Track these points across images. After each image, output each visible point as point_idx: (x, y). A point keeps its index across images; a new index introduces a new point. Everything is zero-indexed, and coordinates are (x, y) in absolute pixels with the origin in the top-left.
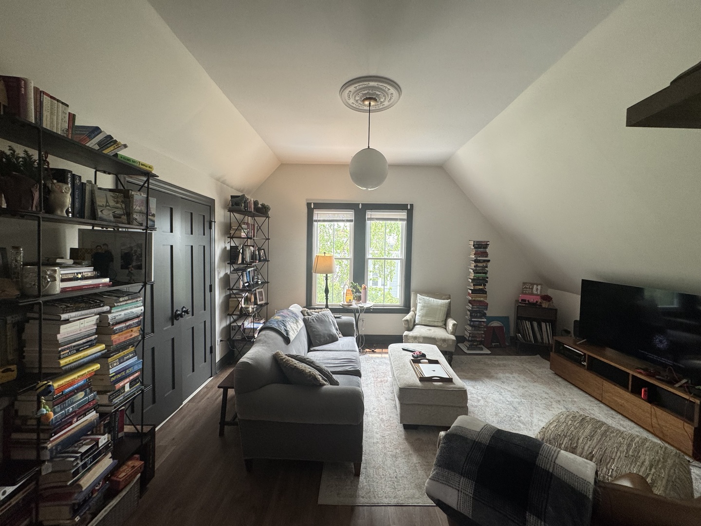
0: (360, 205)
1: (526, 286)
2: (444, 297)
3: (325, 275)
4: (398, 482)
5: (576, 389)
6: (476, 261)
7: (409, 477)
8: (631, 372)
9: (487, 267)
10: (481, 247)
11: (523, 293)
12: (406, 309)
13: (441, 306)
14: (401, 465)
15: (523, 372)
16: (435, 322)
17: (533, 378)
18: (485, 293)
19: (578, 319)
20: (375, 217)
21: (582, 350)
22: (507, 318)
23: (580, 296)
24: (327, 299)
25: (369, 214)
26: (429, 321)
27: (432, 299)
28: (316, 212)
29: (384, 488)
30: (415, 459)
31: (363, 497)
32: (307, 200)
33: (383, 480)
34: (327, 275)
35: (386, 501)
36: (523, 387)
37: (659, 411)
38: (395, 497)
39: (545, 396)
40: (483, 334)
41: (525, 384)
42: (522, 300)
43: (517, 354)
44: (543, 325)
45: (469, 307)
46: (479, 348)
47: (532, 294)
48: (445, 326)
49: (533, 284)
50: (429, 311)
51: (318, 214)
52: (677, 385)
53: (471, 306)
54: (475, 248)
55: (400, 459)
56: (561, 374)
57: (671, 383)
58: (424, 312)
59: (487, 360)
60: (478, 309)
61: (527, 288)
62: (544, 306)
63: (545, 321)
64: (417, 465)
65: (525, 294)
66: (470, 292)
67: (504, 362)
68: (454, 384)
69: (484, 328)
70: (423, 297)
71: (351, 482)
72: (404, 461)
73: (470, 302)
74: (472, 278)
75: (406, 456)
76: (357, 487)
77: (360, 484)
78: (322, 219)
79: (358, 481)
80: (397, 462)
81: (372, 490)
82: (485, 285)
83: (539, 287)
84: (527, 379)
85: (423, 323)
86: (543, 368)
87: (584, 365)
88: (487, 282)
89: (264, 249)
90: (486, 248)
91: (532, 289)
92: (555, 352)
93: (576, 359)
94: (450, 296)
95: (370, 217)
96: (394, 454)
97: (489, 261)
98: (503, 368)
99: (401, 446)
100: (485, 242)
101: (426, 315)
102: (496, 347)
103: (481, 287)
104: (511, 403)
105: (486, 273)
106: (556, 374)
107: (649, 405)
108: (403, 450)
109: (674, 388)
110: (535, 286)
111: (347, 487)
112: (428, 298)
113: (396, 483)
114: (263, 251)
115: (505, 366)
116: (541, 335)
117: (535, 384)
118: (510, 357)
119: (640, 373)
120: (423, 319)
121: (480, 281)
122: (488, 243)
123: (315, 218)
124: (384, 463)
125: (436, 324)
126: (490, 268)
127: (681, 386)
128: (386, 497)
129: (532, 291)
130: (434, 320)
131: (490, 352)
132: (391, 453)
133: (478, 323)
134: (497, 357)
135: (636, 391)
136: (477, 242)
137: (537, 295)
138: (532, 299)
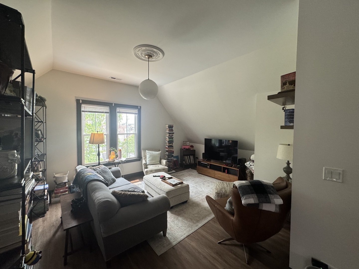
0: (113, 104)
1: (184, 143)
2: (157, 150)
3: (97, 145)
4: (181, 229)
5: (206, 176)
6: (169, 133)
7: (183, 225)
8: (222, 166)
9: (173, 136)
10: (171, 127)
11: (183, 145)
12: (139, 158)
13: (158, 155)
14: (177, 223)
15: (189, 175)
16: (156, 162)
17: (194, 177)
18: (173, 147)
19: (204, 152)
20: (121, 111)
21: (207, 162)
22: (178, 156)
23: (204, 145)
24: (99, 159)
25: (118, 110)
26: (154, 162)
27: (153, 152)
28: (83, 106)
29: (178, 234)
30: (180, 218)
31: (174, 242)
32: (75, 97)
33: (176, 231)
34: (99, 145)
35: (182, 238)
36: (193, 180)
37: (230, 175)
38: (184, 234)
39: (201, 181)
40: (172, 164)
41: (193, 179)
42: (184, 148)
43: (184, 170)
44: (191, 156)
45: (167, 153)
46: (171, 170)
47: (186, 145)
48: (160, 163)
49: (186, 142)
50: (153, 158)
51: (84, 107)
52: (233, 167)
53: (168, 153)
54: (169, 128)
55: (175, 221)
56: (201, 173)
57: (232, 166)
58: (151, 158)
59: (176, 174)
60: (171, 153)
61: (185, 143)
62: (191, 149)
63: (192, 155)
64: (182, 220)
65: (184, 146)
66: (167, 147)
67: (182, 174)
68: (184, 184)
69: (173, 161)
70: (149, 151)
71: (165, 240)
72: (177, 221)
73: (167, 151)
74: (168, 141)
75: (176, 219)
76: (169, 240)
77: (169, 238)
78: (87, 110)
79: (167, 238)
80: (175, 223)
81: (175, 237)
82: (172, 143)
83: (189, 142)
84: (193, 177)
85: (151, 164)
86: (195, 172)
87: (208, 168)
88: (173, 142)
89: (40, 130)
90: (172, 128)
91: (186, 143)
92: (198, 165)
93: (205, 166)
94: (159, 149)
95: (119, 111)
96: (172, 220)
97: (174, 133)
98: (183, 176)
99: (172, 217)
100: (172, 125)
101: (152, 160)
102: (176, 168)
103: (171, 144)
104: (194, 187)
105: (173, 138)
106: (199, 173)
107: (228, 174)
108: (174, 218)
109: (232, 168)
110: (187, 142)
111: (165, 242)
112: (151, 152)
113: (181, 230)
114: (40, 131)
115: (183, 175)
116: (190, 161)
117: (196, 178)
118: (182, 171)
119: (225, 166)
120: (151, 161)
121: (171, 142)
122: (173, 126)
123: (83, 109)
124: (171, 226)
125: (157, 163)
126: (174, 136)
127: (234, 167)
128: (182, 236)
129: (186, 144)
130: (156, 161)
131: (175, 171)
132: (171, 221)
133: (170, 160)
134: (178, 172)
135: (224, 172)
136: (170, 125)
137: (188, 146)
138: (187, 147)
